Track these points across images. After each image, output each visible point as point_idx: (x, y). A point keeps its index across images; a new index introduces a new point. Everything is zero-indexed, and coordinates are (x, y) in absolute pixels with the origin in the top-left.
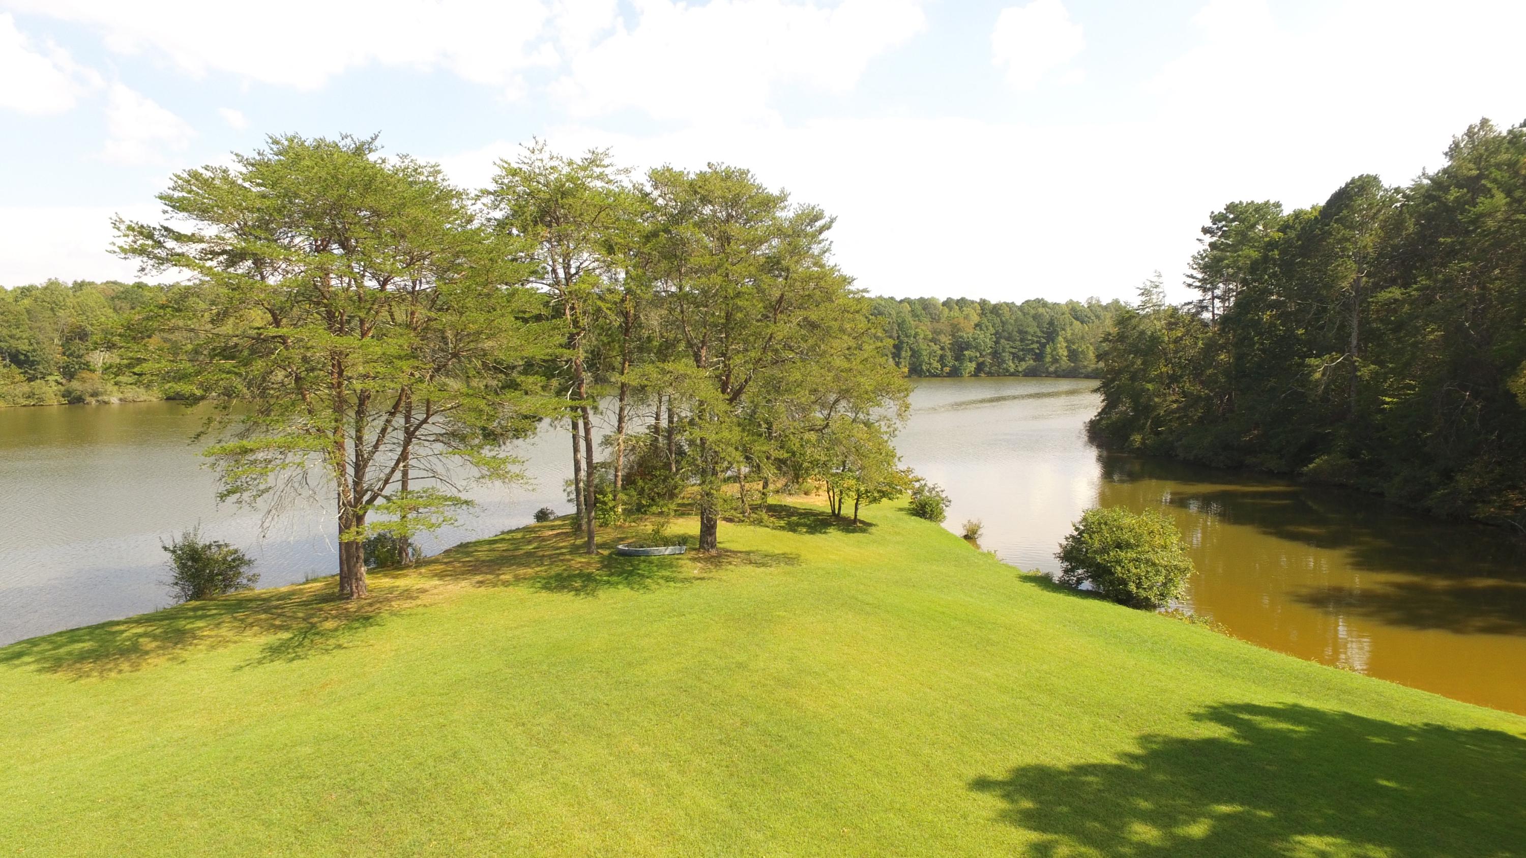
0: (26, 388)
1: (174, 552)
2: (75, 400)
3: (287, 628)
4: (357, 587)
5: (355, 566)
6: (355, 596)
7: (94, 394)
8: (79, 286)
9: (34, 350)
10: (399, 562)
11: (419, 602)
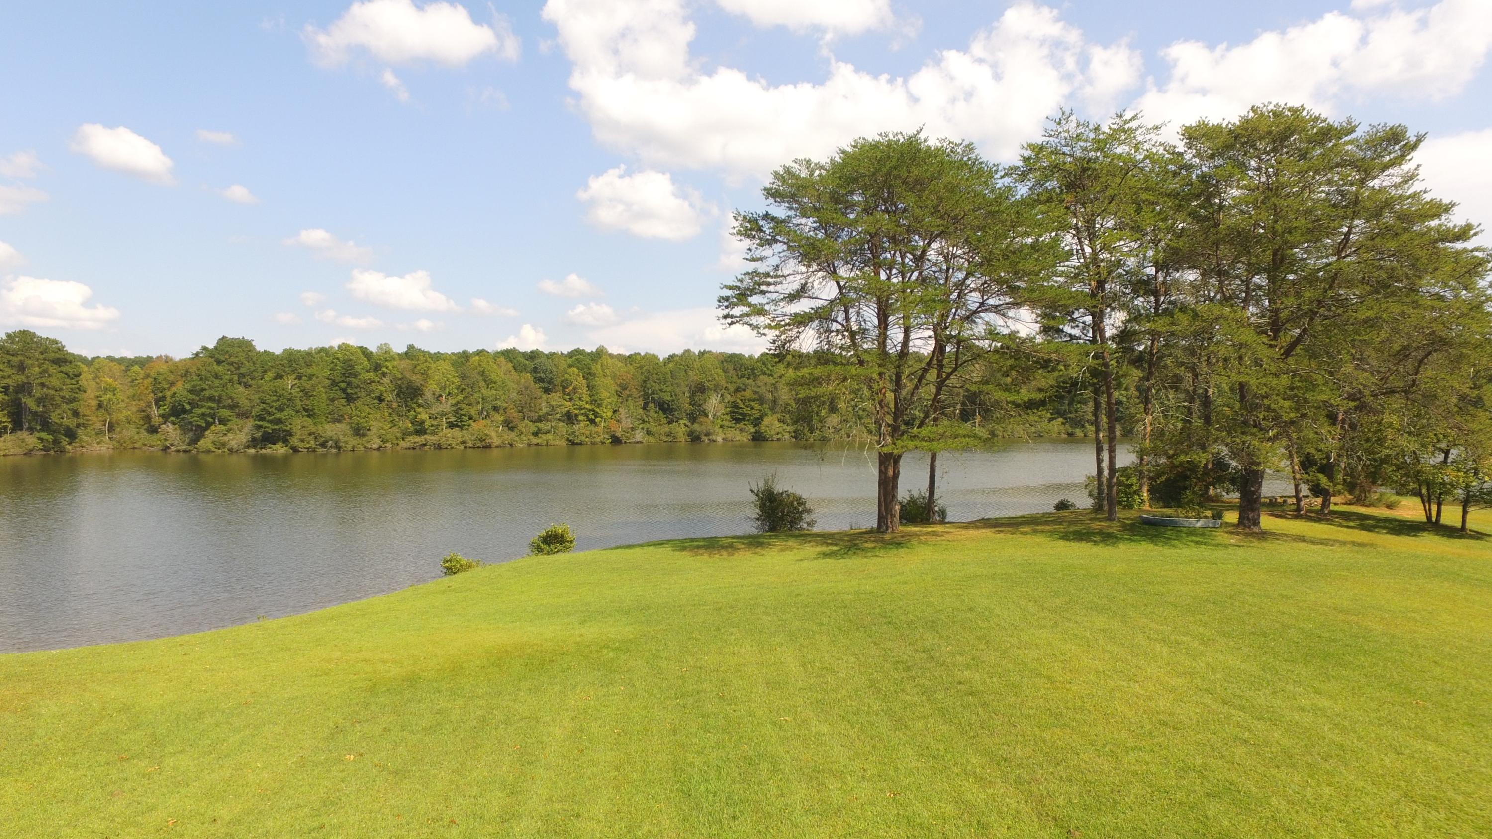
0: (666, 429)
1: (757, 495)
2: (695, 438)
3: (836, 545)
4: (891, 522)
5: (890, 503)
6: (890, 530)
7: (707, 434)
8: (702, 354)
9: (673, 401)
10: (928, 520)
11: (943, 538)
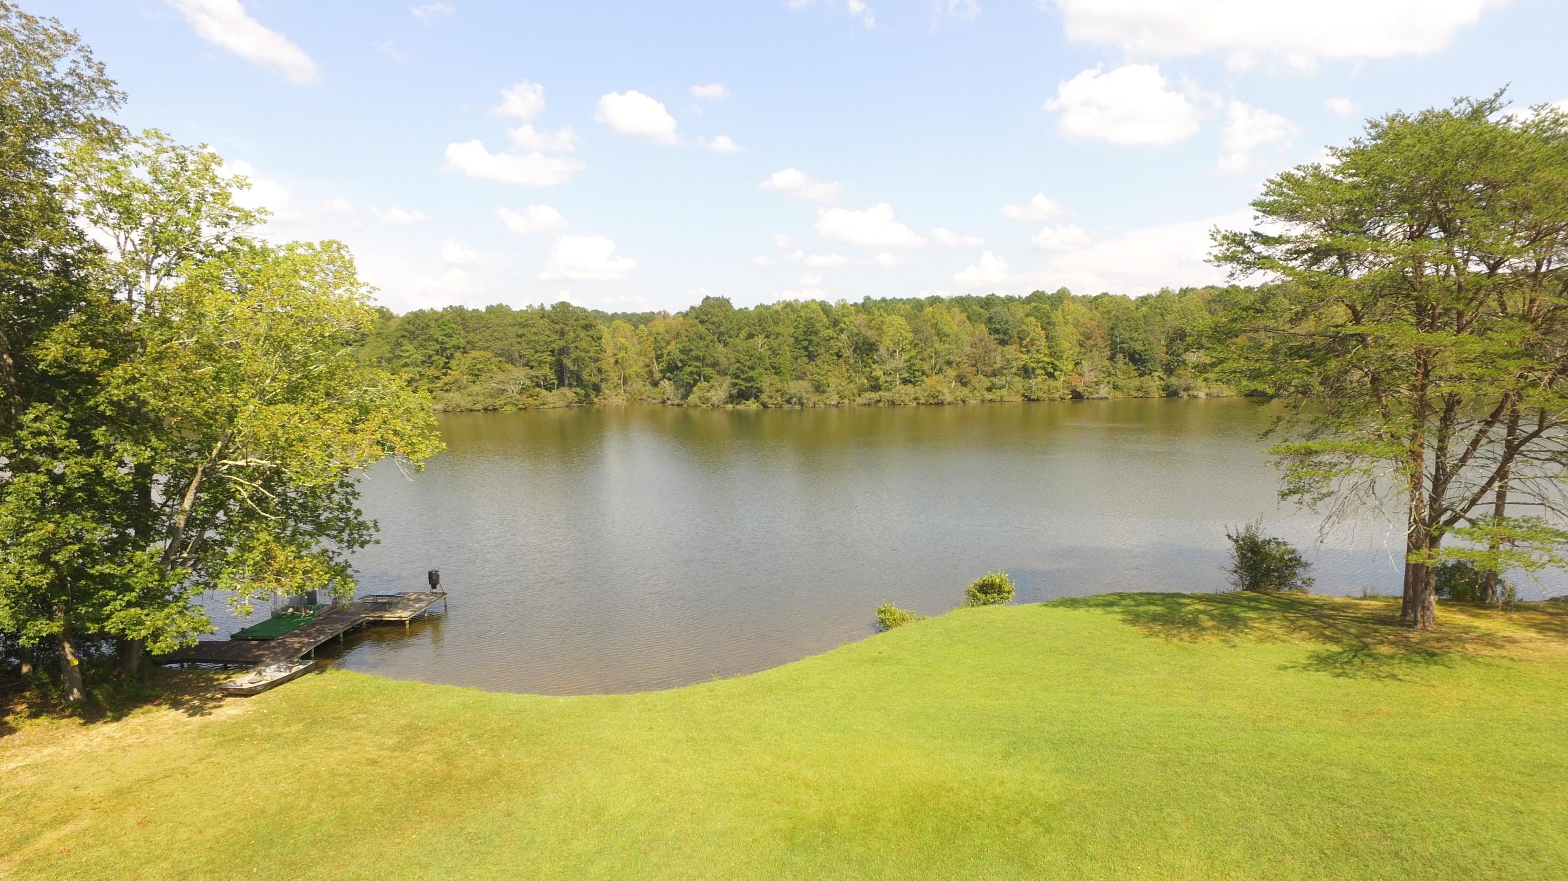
0: (1137, 382)
1: (1236, 541)
4: (1423, 616)
5: (1422, 592)
6: (1420, 626)
11: (1504, 652)
